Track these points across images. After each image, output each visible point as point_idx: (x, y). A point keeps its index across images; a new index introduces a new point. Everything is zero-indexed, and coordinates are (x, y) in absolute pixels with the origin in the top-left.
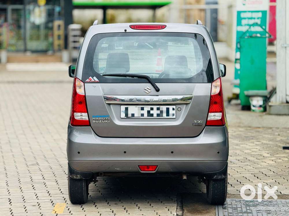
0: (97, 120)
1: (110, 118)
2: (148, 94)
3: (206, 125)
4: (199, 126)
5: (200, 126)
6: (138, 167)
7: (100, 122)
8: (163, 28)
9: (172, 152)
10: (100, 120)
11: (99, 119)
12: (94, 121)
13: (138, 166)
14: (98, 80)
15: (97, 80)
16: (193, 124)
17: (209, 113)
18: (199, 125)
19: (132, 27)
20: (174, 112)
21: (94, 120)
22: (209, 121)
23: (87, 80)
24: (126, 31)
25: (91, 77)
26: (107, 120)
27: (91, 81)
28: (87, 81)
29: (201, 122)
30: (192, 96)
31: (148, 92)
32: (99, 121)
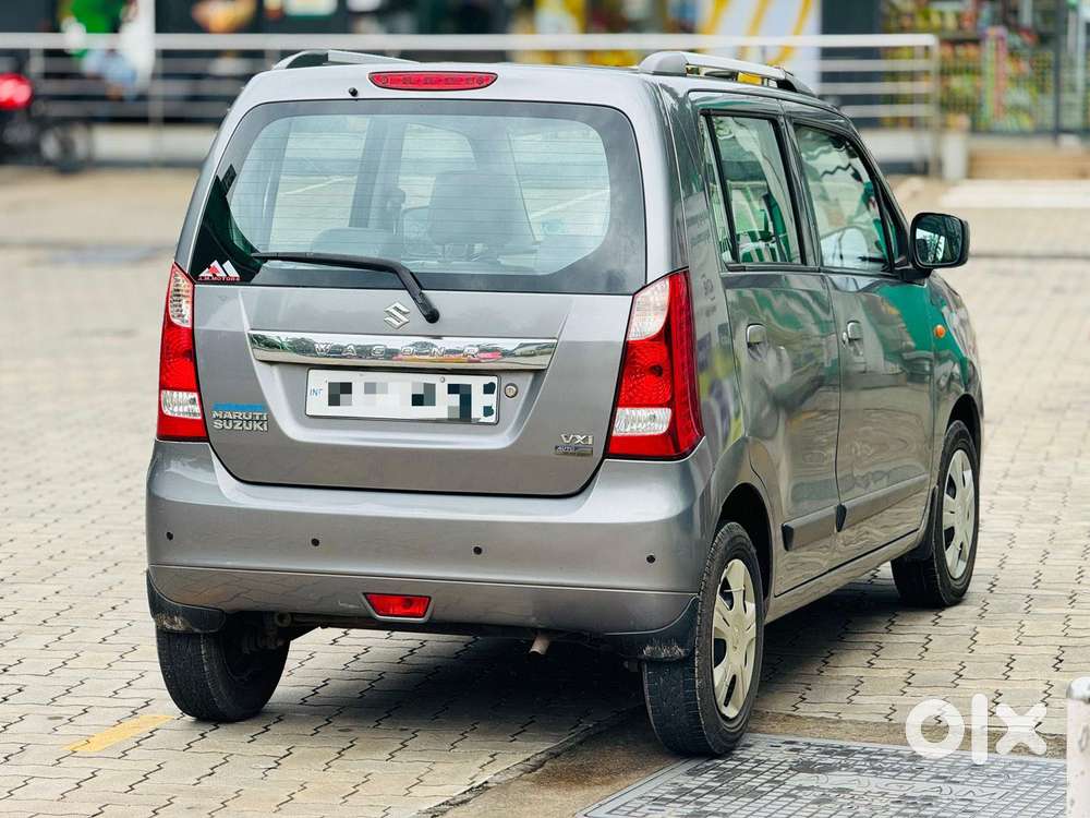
0: (228, 419)
1: (270, 415)
2: (399, 331)
3: (607, 454)
4: (578, 455)
5: (583, 455)
6: (363, 598)
7: (236, 427)
8: (485, 84)
9: (478, 551)
10: (237, 419)
11: (235, 417)
12: (218, 425)
13: (364, 594)
14: (238, 276)
15: (233, 273)
16: (556, 448)
17: (619, 410)
18: (580, 452)
19: (378, 79)
20: (491, 400)
21: (217, 418)
22: (618, 438)
23: (206, 274)
24: (354, 93)
25: (215, 264)
26: (258, 421)
27: (214, 275)
28: (203, 278)
29: (586, 439)
30: (555, 341)
31: (398, 324)
32: (234, 424)
